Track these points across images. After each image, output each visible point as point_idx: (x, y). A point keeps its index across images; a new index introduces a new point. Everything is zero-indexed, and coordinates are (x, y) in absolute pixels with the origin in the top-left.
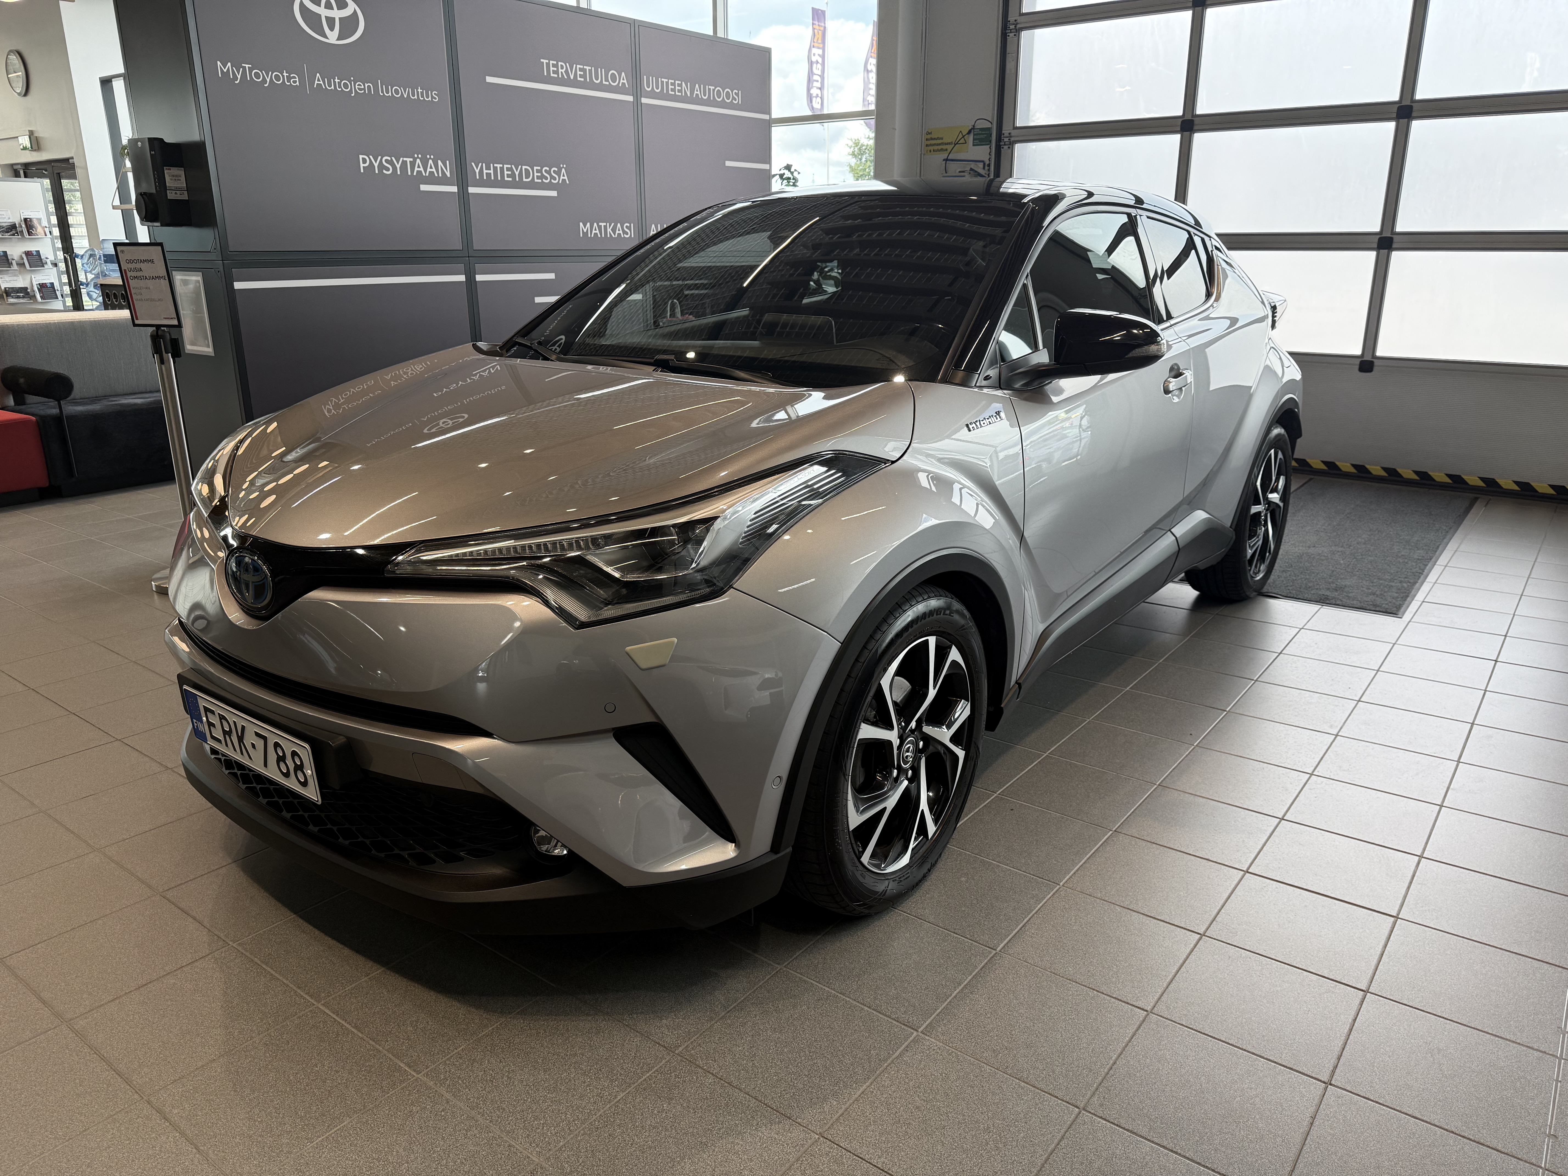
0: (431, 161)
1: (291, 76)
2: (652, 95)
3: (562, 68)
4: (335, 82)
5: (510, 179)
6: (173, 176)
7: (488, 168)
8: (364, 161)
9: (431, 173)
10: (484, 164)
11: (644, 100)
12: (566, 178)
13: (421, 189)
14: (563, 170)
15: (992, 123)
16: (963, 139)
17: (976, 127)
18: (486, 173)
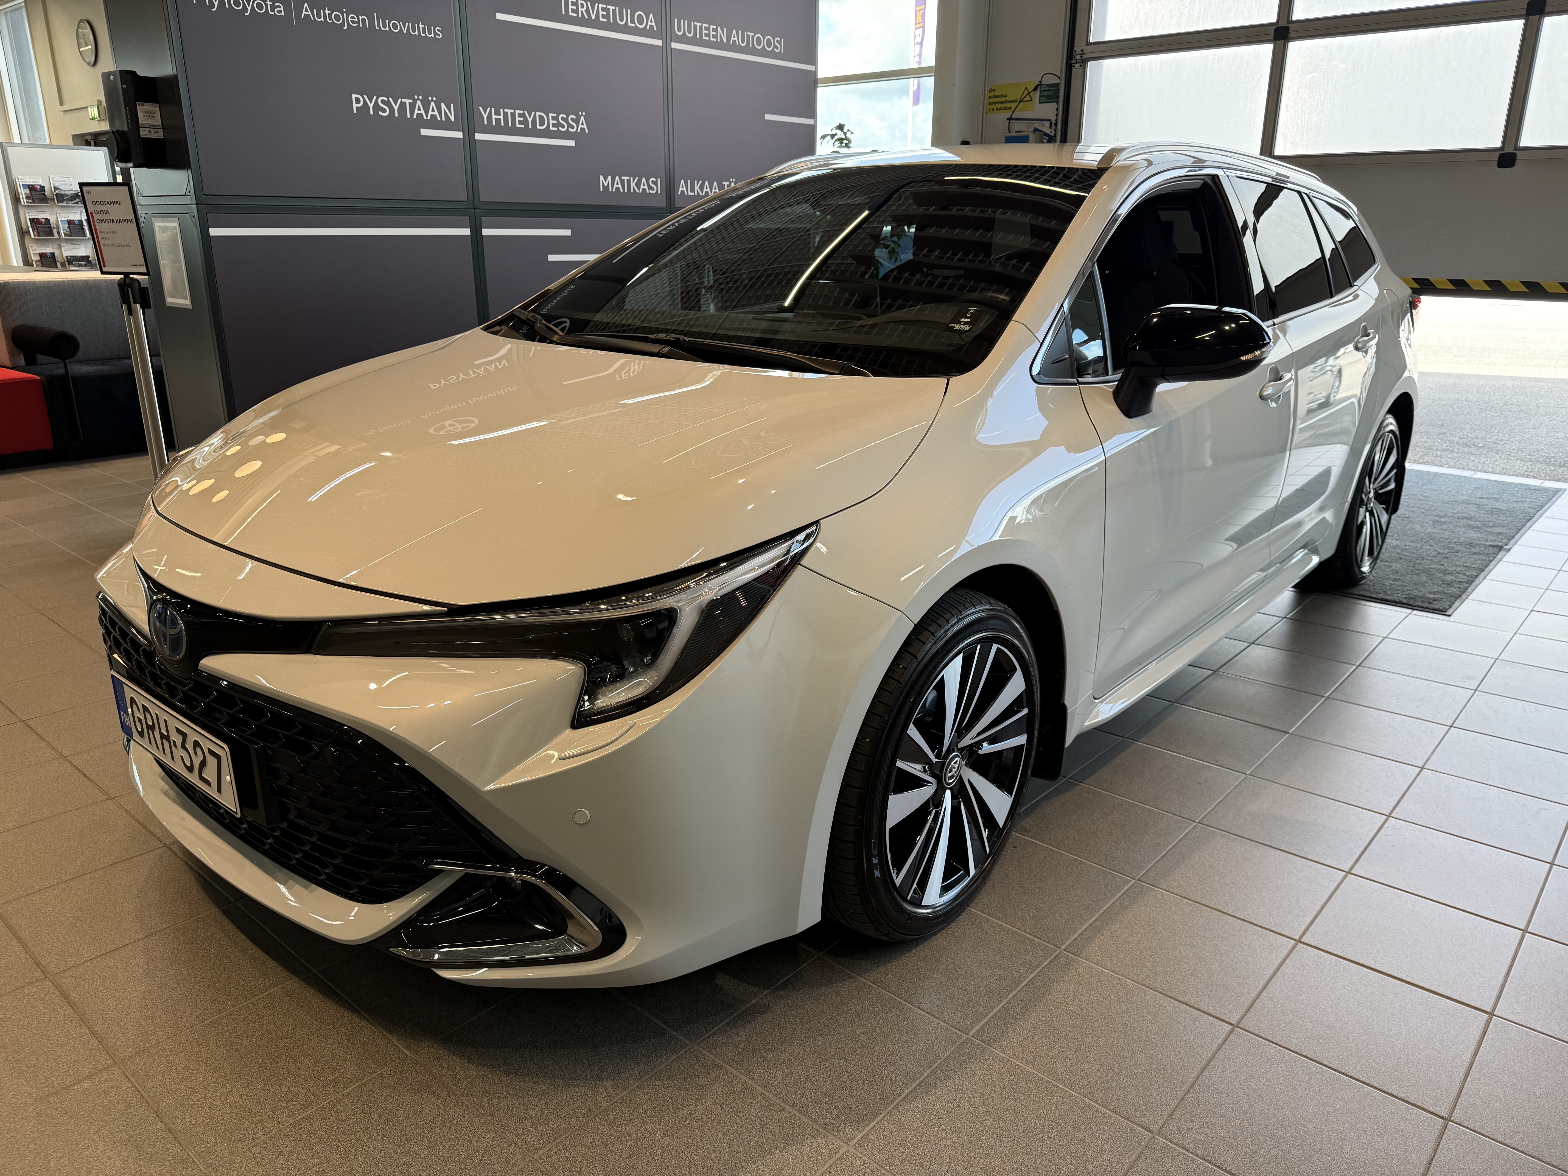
0: (433, 104)
1: (276, 4)
2: (683, 40)
3: (582, 6)
4: (325, 14)
5: (523, 126)
6: (147, 112)
7: (498, 113)
8: (358, 101)
9: (434, 116)
10: (493, 109)
11: (675, 45)
12: (585, 126)
13: (422, 134)
14: (582, 118)
15: (1060, 78)
16: (1028, 96)
17: (1044, 83)
18: (495, 119)
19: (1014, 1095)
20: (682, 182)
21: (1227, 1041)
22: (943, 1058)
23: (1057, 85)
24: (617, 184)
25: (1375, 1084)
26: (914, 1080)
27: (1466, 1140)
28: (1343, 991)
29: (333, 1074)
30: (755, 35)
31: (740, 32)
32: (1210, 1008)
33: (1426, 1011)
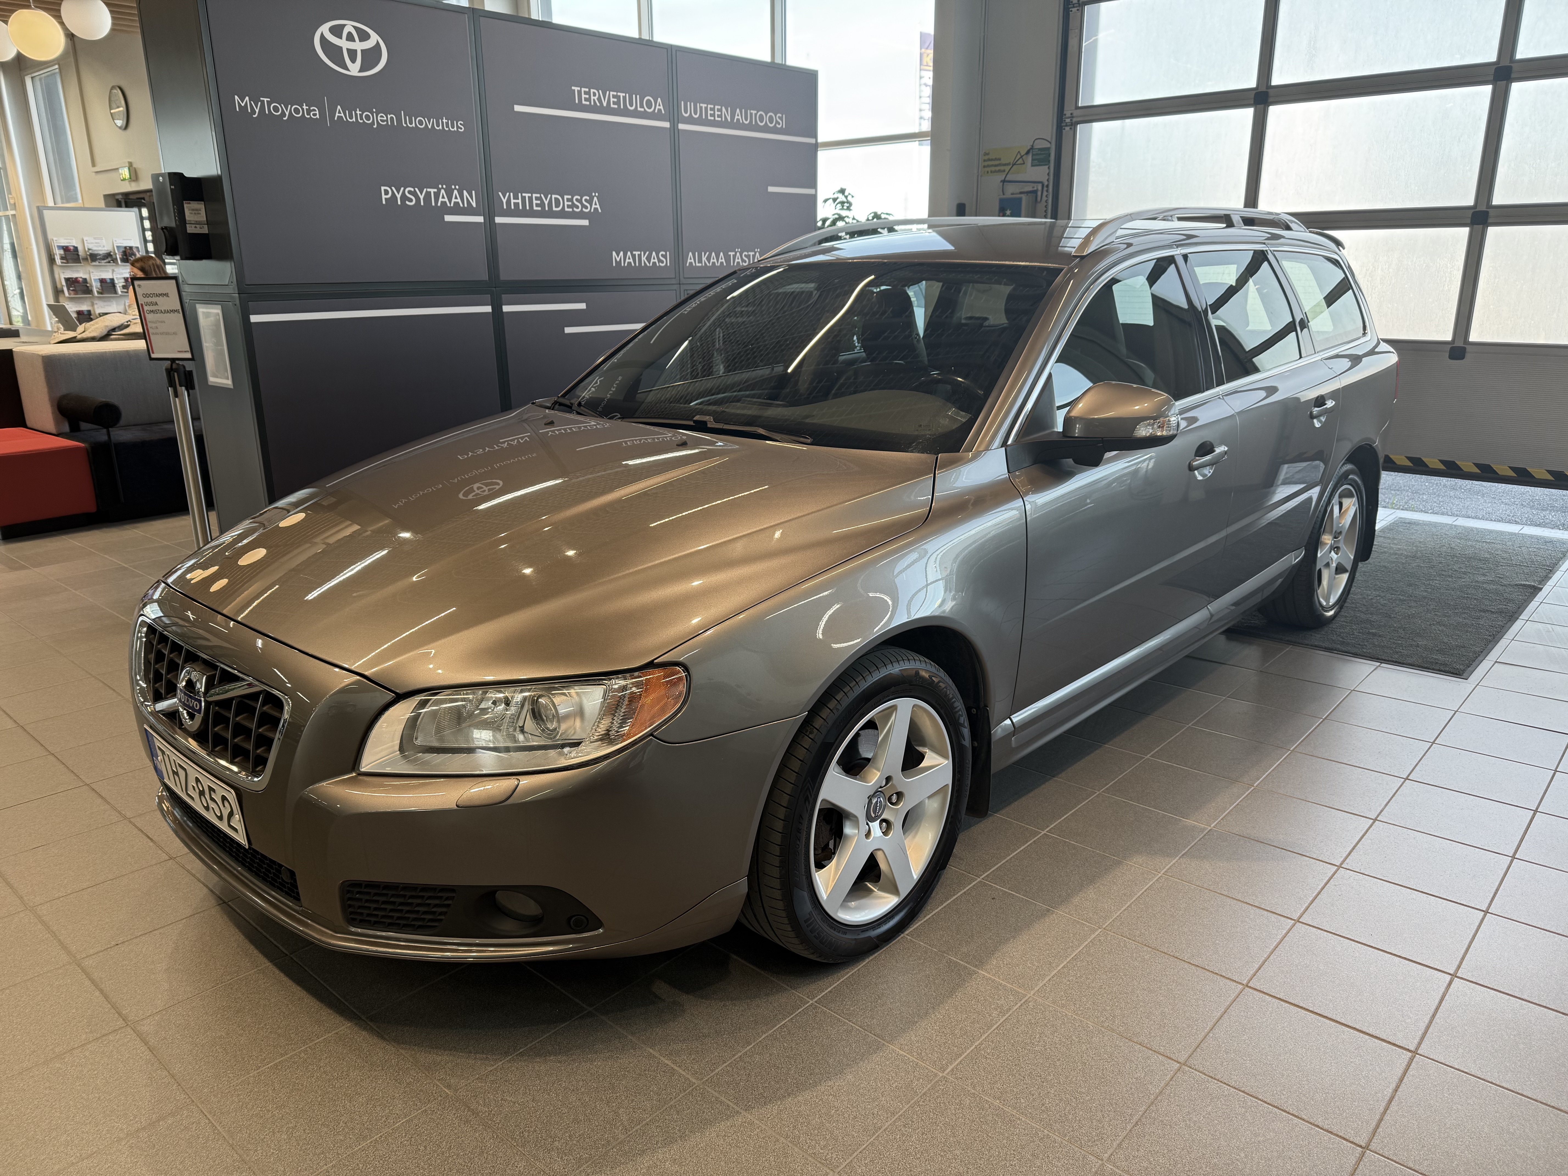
0: (456, 192)
1: (311, 108)
2: (690, 121)
3: (594, 94)
4: (356, 115)
5: (539, 209)
6: (193, 210)
7: (516, 198)
8: (386, 192)
9: (456, 204)
10: (512, 194)
11: (681, 126)
12: (598, 206)
13: (446, 220)
14: (595, 199)
15: (1050, 143)
16: (1021, 160)
17: (1035, 147)
18: (514, 203)
19: (981, 1127)
20: (690, 254)
21: (1174, 1079)
22: (920, 1095)
23: (1048, 149)
24: (629, 258)
25: (1304, 1117)
26: (893, 1114)
27: (1380, 1167)
28: (1282, 1032)
29: (384, 1111)
30: (757, 113)
31: (743, 110)
32: (1161, 1048)
33: (1355, 1049)
